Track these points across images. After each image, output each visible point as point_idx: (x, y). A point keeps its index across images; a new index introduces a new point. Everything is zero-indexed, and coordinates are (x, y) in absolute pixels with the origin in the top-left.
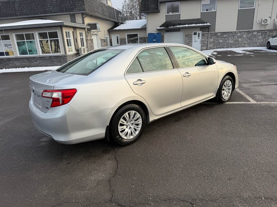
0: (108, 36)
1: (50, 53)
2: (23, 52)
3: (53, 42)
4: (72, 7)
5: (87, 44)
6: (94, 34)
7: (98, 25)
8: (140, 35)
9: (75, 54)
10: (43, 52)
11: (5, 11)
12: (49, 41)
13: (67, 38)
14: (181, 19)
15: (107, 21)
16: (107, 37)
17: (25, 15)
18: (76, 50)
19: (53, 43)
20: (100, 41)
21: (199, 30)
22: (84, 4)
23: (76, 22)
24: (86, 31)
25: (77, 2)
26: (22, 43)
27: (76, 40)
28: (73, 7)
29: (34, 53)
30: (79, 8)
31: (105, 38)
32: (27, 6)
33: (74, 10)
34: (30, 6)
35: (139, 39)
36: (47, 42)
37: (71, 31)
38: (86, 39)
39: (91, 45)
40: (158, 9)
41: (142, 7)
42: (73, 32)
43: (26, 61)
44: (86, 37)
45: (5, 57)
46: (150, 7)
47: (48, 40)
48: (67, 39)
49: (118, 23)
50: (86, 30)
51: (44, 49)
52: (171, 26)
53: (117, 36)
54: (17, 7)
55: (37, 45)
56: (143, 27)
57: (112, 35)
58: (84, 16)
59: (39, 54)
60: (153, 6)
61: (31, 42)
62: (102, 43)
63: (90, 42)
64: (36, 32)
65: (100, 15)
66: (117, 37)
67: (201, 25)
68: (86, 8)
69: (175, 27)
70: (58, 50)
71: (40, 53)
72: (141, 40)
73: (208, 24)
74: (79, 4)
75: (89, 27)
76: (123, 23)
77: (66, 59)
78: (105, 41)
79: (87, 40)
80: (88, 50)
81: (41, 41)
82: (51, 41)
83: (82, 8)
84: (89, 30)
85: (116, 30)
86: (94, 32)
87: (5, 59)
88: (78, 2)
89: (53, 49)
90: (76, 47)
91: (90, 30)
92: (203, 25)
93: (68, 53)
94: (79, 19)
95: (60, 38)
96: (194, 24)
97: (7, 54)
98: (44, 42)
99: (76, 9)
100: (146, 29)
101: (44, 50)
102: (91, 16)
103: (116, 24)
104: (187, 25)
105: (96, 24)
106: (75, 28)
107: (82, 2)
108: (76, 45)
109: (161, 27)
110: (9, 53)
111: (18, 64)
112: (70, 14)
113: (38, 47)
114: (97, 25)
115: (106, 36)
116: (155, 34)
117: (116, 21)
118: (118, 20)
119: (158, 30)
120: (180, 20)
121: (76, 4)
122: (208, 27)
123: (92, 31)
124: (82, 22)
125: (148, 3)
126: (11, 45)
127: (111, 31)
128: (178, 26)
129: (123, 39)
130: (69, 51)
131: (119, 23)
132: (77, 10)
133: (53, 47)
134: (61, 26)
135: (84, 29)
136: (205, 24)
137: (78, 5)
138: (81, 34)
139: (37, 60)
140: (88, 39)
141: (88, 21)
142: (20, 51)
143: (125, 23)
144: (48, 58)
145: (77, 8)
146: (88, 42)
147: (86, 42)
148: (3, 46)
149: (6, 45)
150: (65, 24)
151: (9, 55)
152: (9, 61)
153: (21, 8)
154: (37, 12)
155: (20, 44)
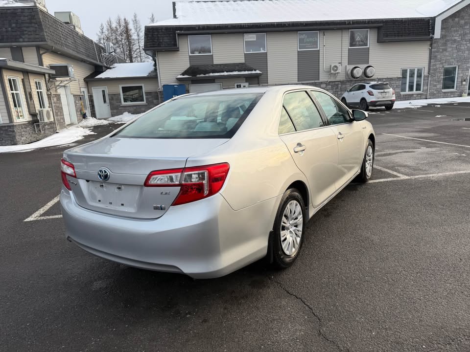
0: (85, 90)
4: (14, 34)
5: (50, 103)
6: (62, 86)
8: (146, 88)
9: (29, 122)
13: (13, 92)
14: (215, 62)
15: (83, 63)
16: (83, 92)
18: (30, 114)
20: (72, 99)
21: (245, 81)
22: (42, 30)
23: (25, 61)
24: (47, 80)
25: (27, 25)
27: (29, 96)
28: (19, 33)
30: (32, 36)
31: (81, 93)
33: (21, 40)
35: (146, 95)
37: (19, 78)
38: (48, 95)
39: (58, 105)
40: (175, 45)
41: (148, 41)
42: (22, 80)
44: (48, 91)
46: (161, 41)
48: (13, 94)
49: (101, 67)
50: (47, 76)
52: (200, 74)
53: (103, 89)
56: (149, 74)
57: (92, 88)
58: (41, 52)
60: (166, 40)
62: (77, 102)
63: (55, 99)
65: (71, 52)
66: (103, 91)
67: (246, 72)
68: (46, 37)
69: (207, 75)
72: (150, 96)
73: (258, 72)
74: (31, 29)
75: (53, 72)
76: (110, 68)
77: (14, 131)
78: (80, 98)
79: (49, 96)
83: (37, 36)
84: (52, 77)
85: (101, 80)
86: (62, 81)
88: (30, 25)
90: (31, 109)
91: (54, 78)
92: (250, 72)
93: (17, 121)
94: (30, 56)
96: (236, 71)
99: (23, 37)
100: (157, 78)
102: (55, 53)
103: (98, 69)
104: (225, 73)
105: (66, 67)
106: (26, 73)
107: (36, 26)
108: (31, 106)
109: (183, 74)
112: (11, 48)
114: (70, 69)
115: (82, 89)
116: (175, 86)
117: (99, 63)
118: (100, 61)
119: (179, 80)
120: (213, 65)
121: (25, 29)
122: (257, 77)
123: (57, 79)
124: (37, 62)
125: (157, 35)
127: (90, 81)
128: (211, 74)
129: (115, 94)
130: (18, 116)
131: (104, 68)
132: (26, 40)
135: (43, 74)
136: (253, 72)
137: (29, 29)
138: (38, 85)
140: (53, 93)
141: (49, 61)
143: (114, 68)
145: (27, 36)
146: (52, 100)
147: (49, 99)
150: (9, 64)
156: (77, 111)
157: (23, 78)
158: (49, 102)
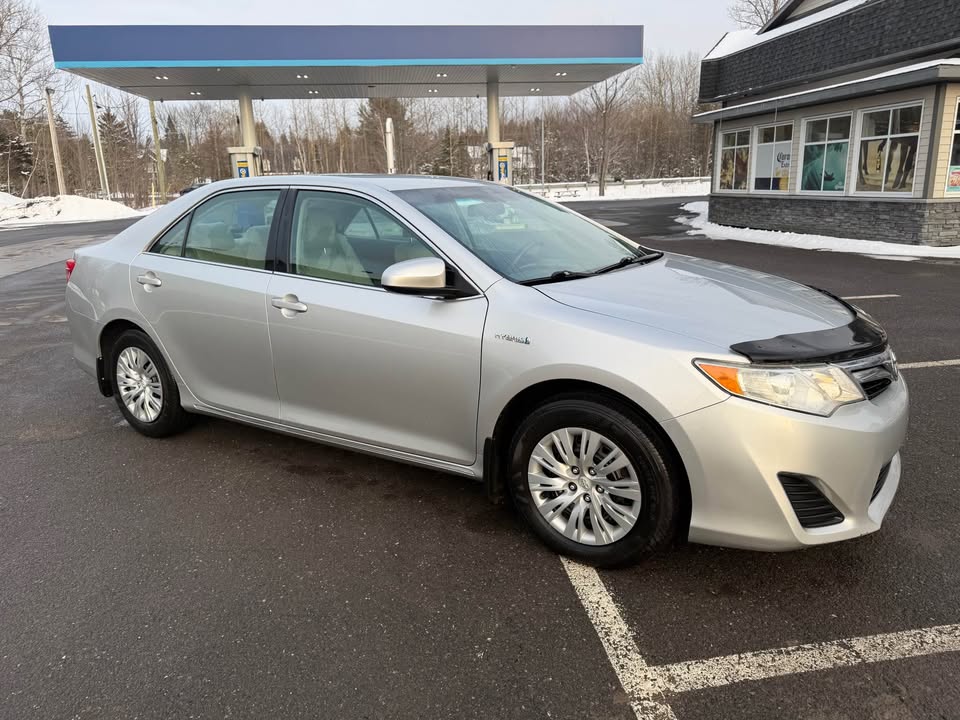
1: (878, 188)
2: (811, 183)
3: (899, 145)
10: (862, 184)
11: (855, 43)
19: (897, 153)
26: (816, 149)
29: (837, 187)
36: (881, 148)
43: (809, 210)
45: (771, 192)
47: (886, 140)
51: (867, 173)
59: (848, 190)
61: (838, 147)
64: (859, 111)
70: (908, 180)
71: (851, 189)
77: (922, 216)
81: (864, 145)
82: (894, 142)
87: (767, 199)
89: (892, 177)
93: (942, 194)
95: (922, 134)
98: (873, 148)
101: (865, 176)
110: (781, 183)
111: (788, 219)
126: (789, 156)
133: (895, 166)
134: (936, 84)
139: (837, 210)
142: (806, 178)
144: (868, 206)
148: (774, 158)
149: (781, 158)
150: (943, 74)
151: (778, 189)
152: (774, 206)
153: (902, 24)
154: (942, 32)
155: (810, 155)
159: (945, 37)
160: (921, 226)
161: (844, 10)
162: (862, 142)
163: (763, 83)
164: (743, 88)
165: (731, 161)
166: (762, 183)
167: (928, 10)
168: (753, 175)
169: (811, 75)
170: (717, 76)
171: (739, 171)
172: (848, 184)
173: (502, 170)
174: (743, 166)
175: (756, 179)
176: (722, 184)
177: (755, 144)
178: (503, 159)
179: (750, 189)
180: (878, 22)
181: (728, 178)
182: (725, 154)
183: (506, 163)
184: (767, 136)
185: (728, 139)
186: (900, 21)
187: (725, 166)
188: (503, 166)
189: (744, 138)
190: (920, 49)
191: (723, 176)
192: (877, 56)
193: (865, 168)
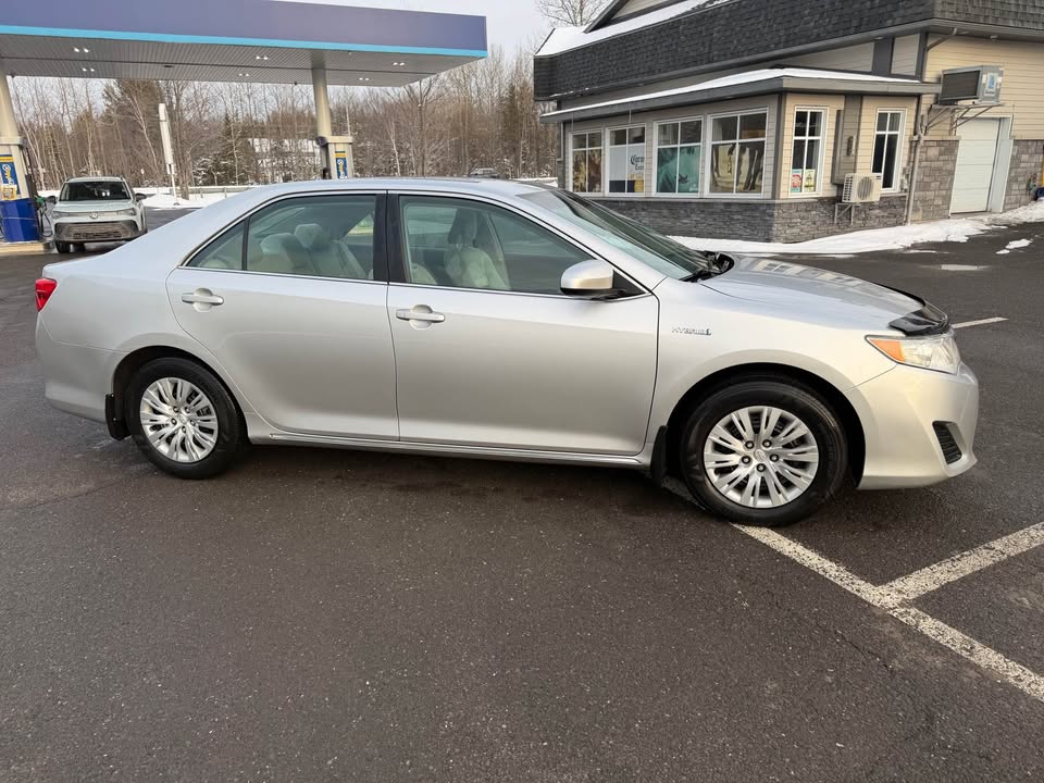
1: (730, 190)
2: (666, 185)
3: (748, 150)
4: (881, 11)
5: (911, 161)
7: (993, 78)
9: (821, 200)
10: (715, 186)
11: (686, 49)
12: (738, 147)
13: (800, 138)
17: (733, 55)
18: (833, 183)
19: (746, 157)
20: (1008, 150)
23: (893, 72)
24: (924, 107)
26: (669, 152)
27: (846, 147)
28: (890, 7)
29: (691, 189)
30: (910, 11)
32: (745, 23)
33: (890, 22)
34: (752, 24)
36: (731, 152)
37: (828, 112)
38: (911, 142)
39: (939, 164)
42: (839, 112)
43: (665, 212)
44: (915, 134)
45: (626, 195)
47: (734, 144)
48: (800, 142)
50: (927, 101)
51: (719, 176)
54: (718, 32)
55: (704, 161)
58: (930, 43)
59: (702, 192)
61: (690, 150)
62: (1025, 157)
63: (931, 152)
64: (709, 116)
68: (937, 8)
70: (757, 183)
71: (705, 192)
77: (772, 216)
79: (914, 145)
80: (906, 187)
81: (715, 148)
82: (743, 147)
83: (921, 9)
86: (969, 108)
87: (622, 202)
89: (743, 180)
90: (836, 175)
91: (952, 102)
93: (787, 194)
94: (905, 58)
95: (768, 139)
97: (632, 186)
98: (723, 152)
99: (895, 14)
101: (718, 179)
105: (976, 75)
106: (855, 97)
108: (841, 167)
110: (637, 186)
112: (875, 41)
113: (703, 167)
114: (985, 79)
123: (960, 103)
124: (912, 71)
126: (643, 158)
130: (796, 187)
132: (898, 21)
133: (745, 167)
134: (779, 93)
135: (918, 96)
138: (888, 121)
139: (693, 211)
140: (924, 138)
141: (945, 60)
142: (661, 181)
144: (722, 207)
145: (902, 11)
146: (918, 154)
147: (910, 152)
148: (628, 161)
149: (634, 160)
150: (786, 84)
151: (633, 191)
152: (630, 209)
153: (728, 33)
154: (766, 43)
155: (664, 158)
156: (1011, 181)
157: (842, 107)
158: (910, 158)
159: (767, 48)
160: (771, 226)
161: (673, 16)
162: (713, 146)
163: (598, 83)
164: (578, 88)
165: (583, 164)
166: (617, 186)
167: (752, 21)
168: (607, 177)
169: (646, 78)
170: (552, 74)
171: (592, 173)
172: (703, 186)
173: (341, 168)
174: (596, 168)
175: (611, 182)
176: (574, 187)
177: (607, 147)
178: (341, 155)
179: (605, 192)
180: (707, 30)
181: (582, 181)
182: (576, 156)
183: (344, 159)
184: (619, 138)
185: (580, 140)
186: (726, 31)
187: (577, 168)
188: (341, 163)
189: (595, 140)
190: (746, 59)
191: (576, 179)
192: (709, 62)
193: (717, 170)
